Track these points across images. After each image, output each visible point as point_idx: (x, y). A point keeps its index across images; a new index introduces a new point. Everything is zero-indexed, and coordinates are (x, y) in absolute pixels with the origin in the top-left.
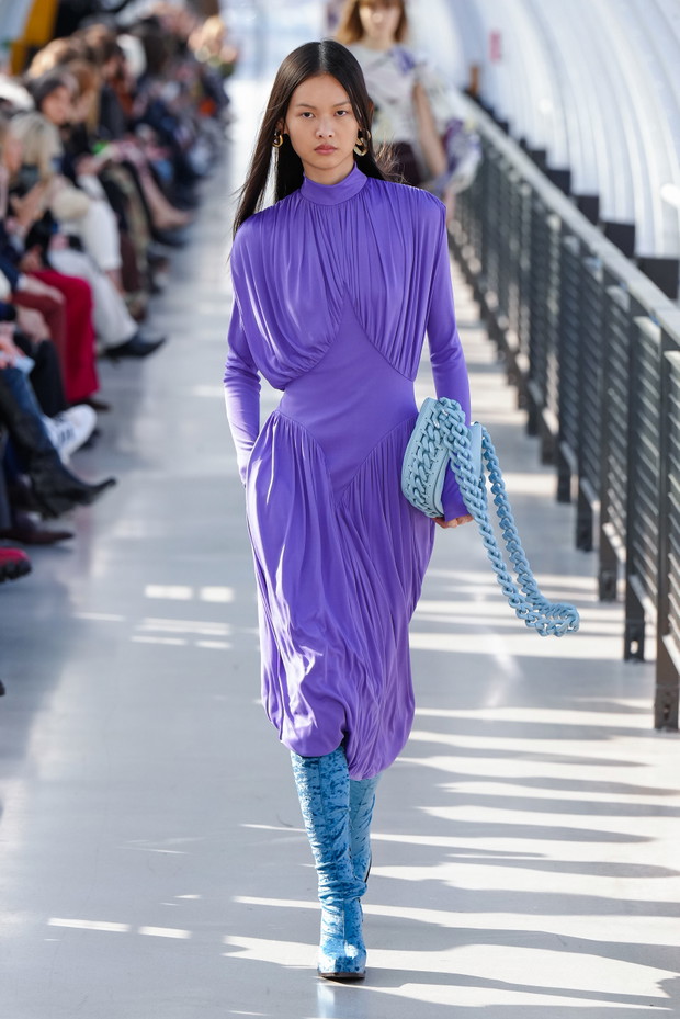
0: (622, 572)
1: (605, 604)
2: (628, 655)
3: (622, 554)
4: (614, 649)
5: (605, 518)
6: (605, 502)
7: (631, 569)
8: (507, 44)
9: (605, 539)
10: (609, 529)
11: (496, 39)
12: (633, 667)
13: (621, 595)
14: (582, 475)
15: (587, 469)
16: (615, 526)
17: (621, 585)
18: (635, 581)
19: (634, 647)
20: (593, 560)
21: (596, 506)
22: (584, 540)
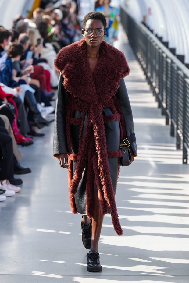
0: (182, 142)
1: (178, 150)
2: (184, 163)
3: (182, 138)
4: (180, 162)
5: (178, 129)
6: (178, 125)
7: (184, 141)
8: (152, 11)
9: (178, 134)
10: (179, 132)
11: (149, 9)
12: (185, 166)
13: (182, 148)
14: (172, 118)
15: (173, 116)
16: (180, 131)
17: (182, 145)
18: (185, 144)
19: (185, 161)
20: (175, 139)
21: (175, 126)
22: (172, 134)
